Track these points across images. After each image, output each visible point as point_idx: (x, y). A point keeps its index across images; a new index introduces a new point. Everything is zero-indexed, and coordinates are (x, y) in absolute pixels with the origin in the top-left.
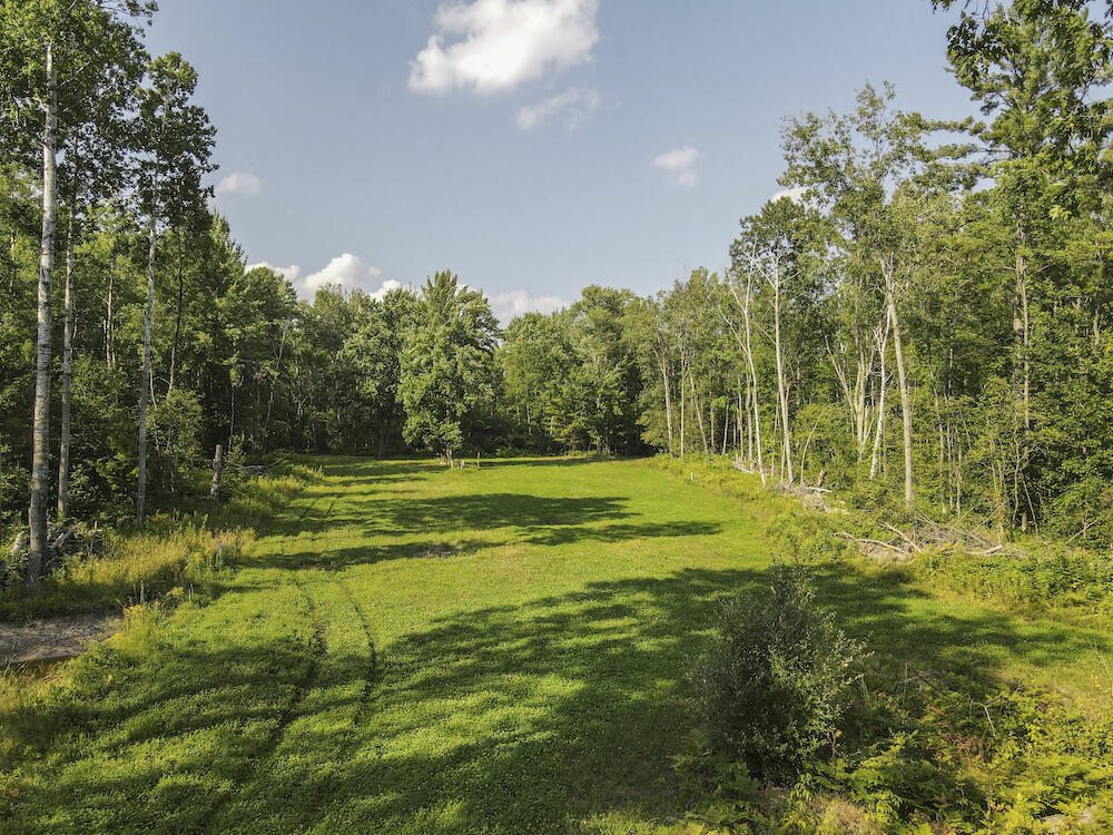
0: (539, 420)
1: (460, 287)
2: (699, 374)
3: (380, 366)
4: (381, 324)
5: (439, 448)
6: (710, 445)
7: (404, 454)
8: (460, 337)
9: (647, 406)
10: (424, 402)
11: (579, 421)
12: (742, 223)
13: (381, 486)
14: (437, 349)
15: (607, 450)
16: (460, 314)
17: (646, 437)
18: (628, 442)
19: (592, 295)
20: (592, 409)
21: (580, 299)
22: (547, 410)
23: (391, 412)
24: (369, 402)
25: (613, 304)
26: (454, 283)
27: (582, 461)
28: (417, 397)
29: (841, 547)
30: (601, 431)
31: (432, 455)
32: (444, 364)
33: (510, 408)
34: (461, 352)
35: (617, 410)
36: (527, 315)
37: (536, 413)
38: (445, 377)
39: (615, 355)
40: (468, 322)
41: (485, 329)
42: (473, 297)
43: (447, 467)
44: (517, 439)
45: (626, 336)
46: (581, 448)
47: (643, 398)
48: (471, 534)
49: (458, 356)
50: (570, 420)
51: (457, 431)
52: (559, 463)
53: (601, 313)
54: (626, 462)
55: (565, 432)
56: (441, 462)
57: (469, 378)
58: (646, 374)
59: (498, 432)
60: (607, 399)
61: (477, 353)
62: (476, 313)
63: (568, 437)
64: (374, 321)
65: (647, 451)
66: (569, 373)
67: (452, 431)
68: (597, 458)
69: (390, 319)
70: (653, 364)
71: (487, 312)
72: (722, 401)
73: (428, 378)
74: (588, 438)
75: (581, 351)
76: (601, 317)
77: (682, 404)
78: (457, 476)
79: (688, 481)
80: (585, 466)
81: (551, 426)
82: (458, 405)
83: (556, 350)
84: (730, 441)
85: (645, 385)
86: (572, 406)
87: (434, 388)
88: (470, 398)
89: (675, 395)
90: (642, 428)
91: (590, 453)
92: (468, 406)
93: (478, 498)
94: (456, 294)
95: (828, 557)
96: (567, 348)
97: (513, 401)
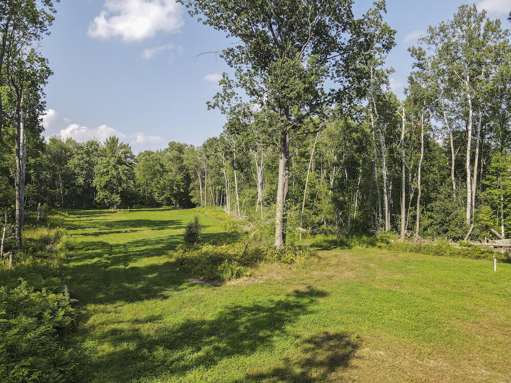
0: (150, 193)
1: (120, 142)
2: (212, 178)
3: (84, 172)
4: (85, 155)
5: (111, 205)
6: (215, 203)
7: (93, 208)
8: (120, 162)
9: (193, 189)
10: (105, 187)
11: (167, 194)
12: (223, 127)
13: (93, 218)
14: (111, 166)
15: (178, 206)
16: (120, 153)
17: (193, 200)
18: (186, 202)
19: (172, 145)
20: (172, 190)
21: (168, 147)
22: (154, 190)
23: (90, 190)
24: (79, 187)
25: (180, 149)
26: (117, 140)
27: (168, 210)
28: (102, 185)
29: (236, 228)
30: (175, 198)
31: (108, 208)
32: (114, 172)
33: (138, 189)
34: (121, 168)
35: (182, 190)
36: (145, 152)
37: (149, 191)
38: (114, 177)
39: (181, 169)
40: (123, 156)
41: (130, 159)
42: (125, 147)
43: (115, 212)
44: (141, 201)
45: (184, 163)
46: (168, 205)
47: (191, 185)
48: (133, 229)
49: (120, 169)
50: (163, 194)
51: (119, 198)
52: (159, 210)
53: (175, 153)
54: (185, 210)
55: (161, 198)
56: (112, 210)
57: (124, 178)
58: (192, 177)
59: (133, 199)
60: (178, 186)
61: (127, 168)
62: (125, 153)
63: (163, 200)
64: (82, 154)
65: (193, 206)
66: (163, 176)
67: (117, 198)
68: (173, 209)
69: (88, 153)
70: (195, 173)
71: (130, 153)
72: (220, 187)
73: (107, 178)
74: (171, 201)
75: (167, 168)
76: (175, 155)
77: (205, 188)
78: (121, 214)
79: (206, 215)
80: (170, 211)
81: (156, 196)
82: (119, 188)
83: (158, 167)
84: (223, 201)
85: (192, 180)
86: (164, 188)
87: (110, 182)
88: (124, 185)
89: (203, 184)
90: (192, 197)
91: (171, 207)
92: (123, 189)
93: (131, 221)
94: (118, 145)
95: (233, 230)
96: (162, 166)
97: (139, 186)
